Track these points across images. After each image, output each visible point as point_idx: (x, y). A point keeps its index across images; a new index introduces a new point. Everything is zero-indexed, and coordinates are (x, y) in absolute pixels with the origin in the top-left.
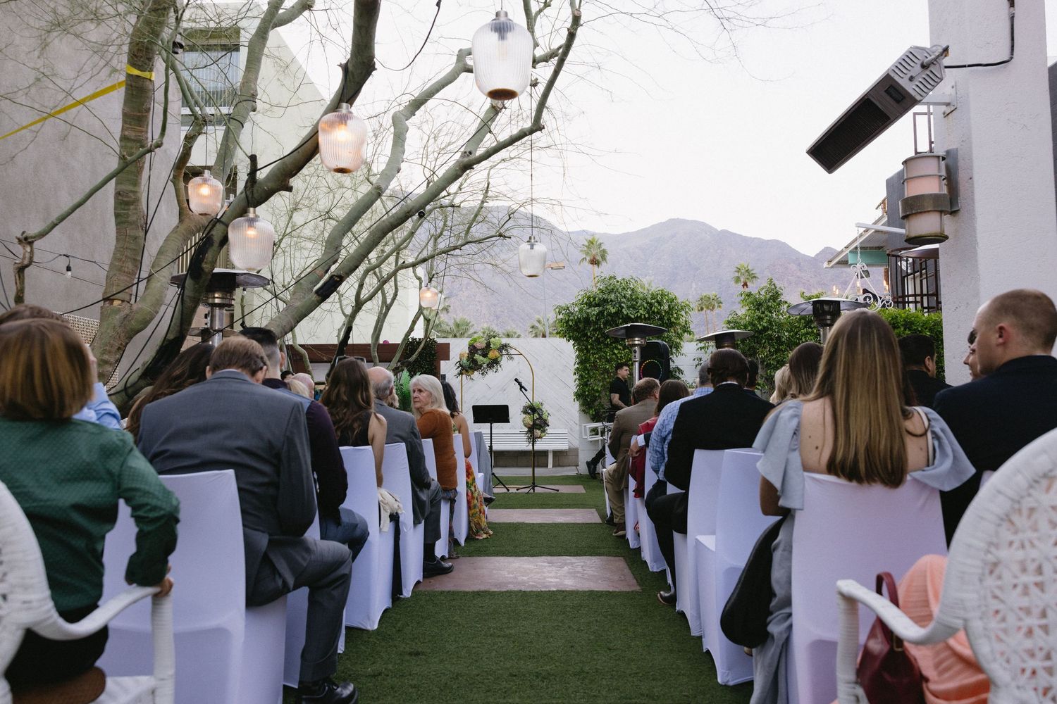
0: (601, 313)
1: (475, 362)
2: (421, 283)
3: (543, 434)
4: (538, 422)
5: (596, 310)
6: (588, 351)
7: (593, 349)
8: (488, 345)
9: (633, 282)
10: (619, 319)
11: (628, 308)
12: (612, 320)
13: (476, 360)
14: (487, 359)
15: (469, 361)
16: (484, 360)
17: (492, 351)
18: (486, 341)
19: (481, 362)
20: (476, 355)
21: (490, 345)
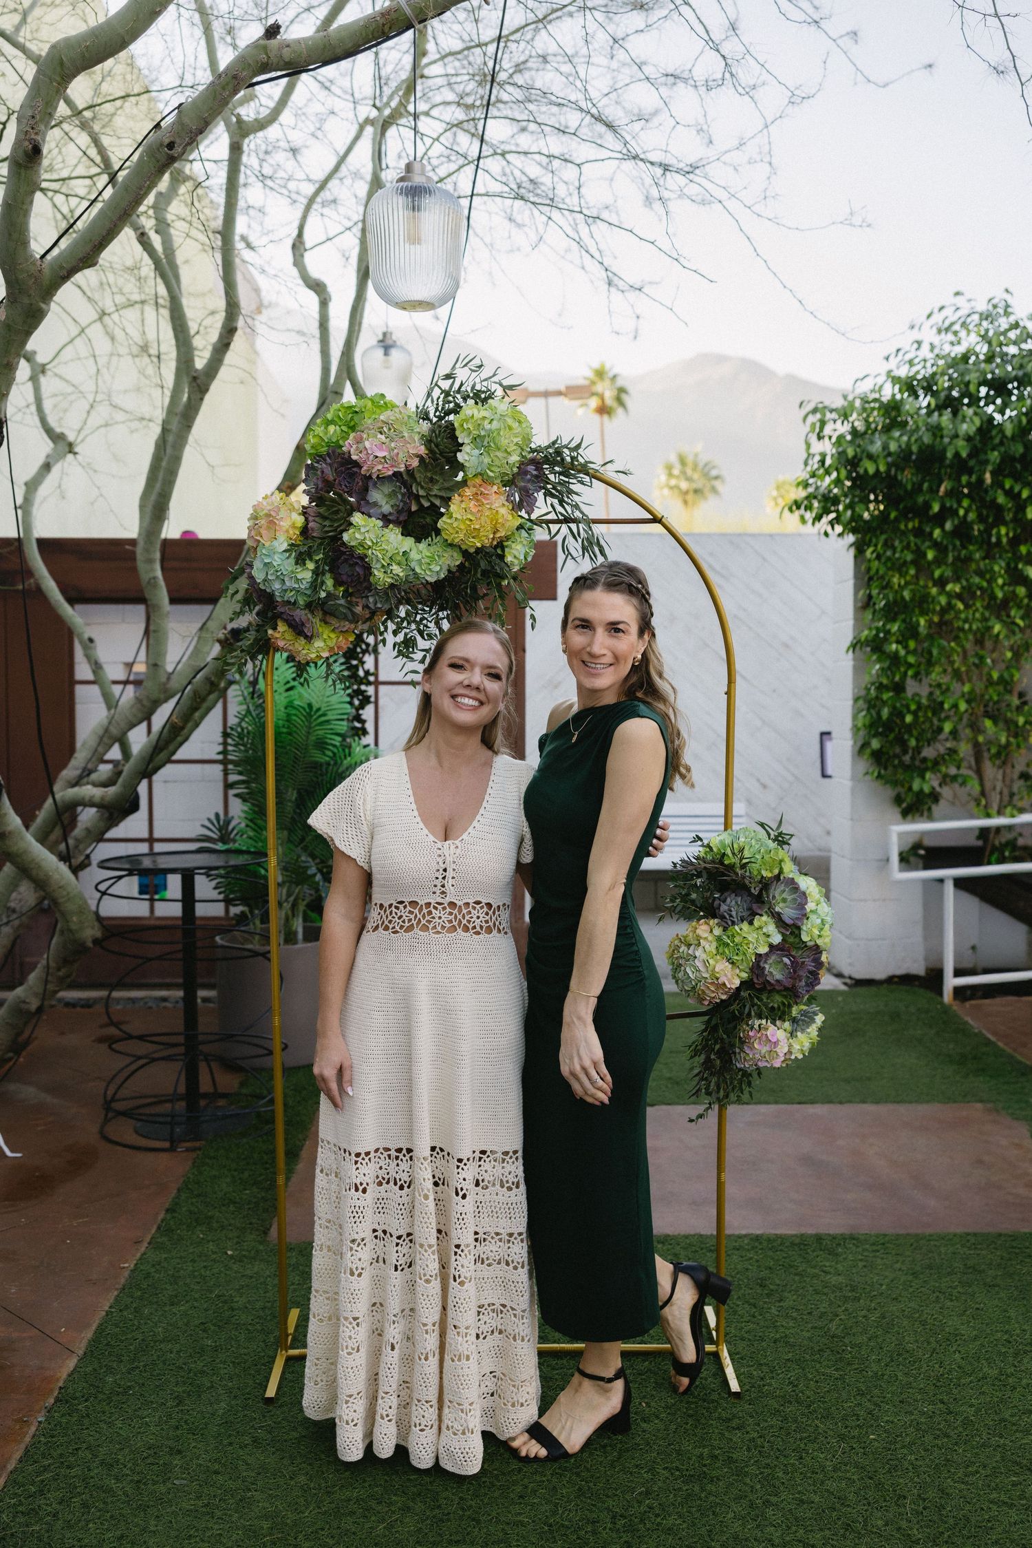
1: (349, 564)
2: (324, 303)
8: (443, 450)
13: (360, 551)
14: (432, 549)
15: (311, 559)
16: (414, 555)
17: (468, 492)
18: (425, 426)
19: (396, 569)
20: (357, 518)
21: (459, 446)
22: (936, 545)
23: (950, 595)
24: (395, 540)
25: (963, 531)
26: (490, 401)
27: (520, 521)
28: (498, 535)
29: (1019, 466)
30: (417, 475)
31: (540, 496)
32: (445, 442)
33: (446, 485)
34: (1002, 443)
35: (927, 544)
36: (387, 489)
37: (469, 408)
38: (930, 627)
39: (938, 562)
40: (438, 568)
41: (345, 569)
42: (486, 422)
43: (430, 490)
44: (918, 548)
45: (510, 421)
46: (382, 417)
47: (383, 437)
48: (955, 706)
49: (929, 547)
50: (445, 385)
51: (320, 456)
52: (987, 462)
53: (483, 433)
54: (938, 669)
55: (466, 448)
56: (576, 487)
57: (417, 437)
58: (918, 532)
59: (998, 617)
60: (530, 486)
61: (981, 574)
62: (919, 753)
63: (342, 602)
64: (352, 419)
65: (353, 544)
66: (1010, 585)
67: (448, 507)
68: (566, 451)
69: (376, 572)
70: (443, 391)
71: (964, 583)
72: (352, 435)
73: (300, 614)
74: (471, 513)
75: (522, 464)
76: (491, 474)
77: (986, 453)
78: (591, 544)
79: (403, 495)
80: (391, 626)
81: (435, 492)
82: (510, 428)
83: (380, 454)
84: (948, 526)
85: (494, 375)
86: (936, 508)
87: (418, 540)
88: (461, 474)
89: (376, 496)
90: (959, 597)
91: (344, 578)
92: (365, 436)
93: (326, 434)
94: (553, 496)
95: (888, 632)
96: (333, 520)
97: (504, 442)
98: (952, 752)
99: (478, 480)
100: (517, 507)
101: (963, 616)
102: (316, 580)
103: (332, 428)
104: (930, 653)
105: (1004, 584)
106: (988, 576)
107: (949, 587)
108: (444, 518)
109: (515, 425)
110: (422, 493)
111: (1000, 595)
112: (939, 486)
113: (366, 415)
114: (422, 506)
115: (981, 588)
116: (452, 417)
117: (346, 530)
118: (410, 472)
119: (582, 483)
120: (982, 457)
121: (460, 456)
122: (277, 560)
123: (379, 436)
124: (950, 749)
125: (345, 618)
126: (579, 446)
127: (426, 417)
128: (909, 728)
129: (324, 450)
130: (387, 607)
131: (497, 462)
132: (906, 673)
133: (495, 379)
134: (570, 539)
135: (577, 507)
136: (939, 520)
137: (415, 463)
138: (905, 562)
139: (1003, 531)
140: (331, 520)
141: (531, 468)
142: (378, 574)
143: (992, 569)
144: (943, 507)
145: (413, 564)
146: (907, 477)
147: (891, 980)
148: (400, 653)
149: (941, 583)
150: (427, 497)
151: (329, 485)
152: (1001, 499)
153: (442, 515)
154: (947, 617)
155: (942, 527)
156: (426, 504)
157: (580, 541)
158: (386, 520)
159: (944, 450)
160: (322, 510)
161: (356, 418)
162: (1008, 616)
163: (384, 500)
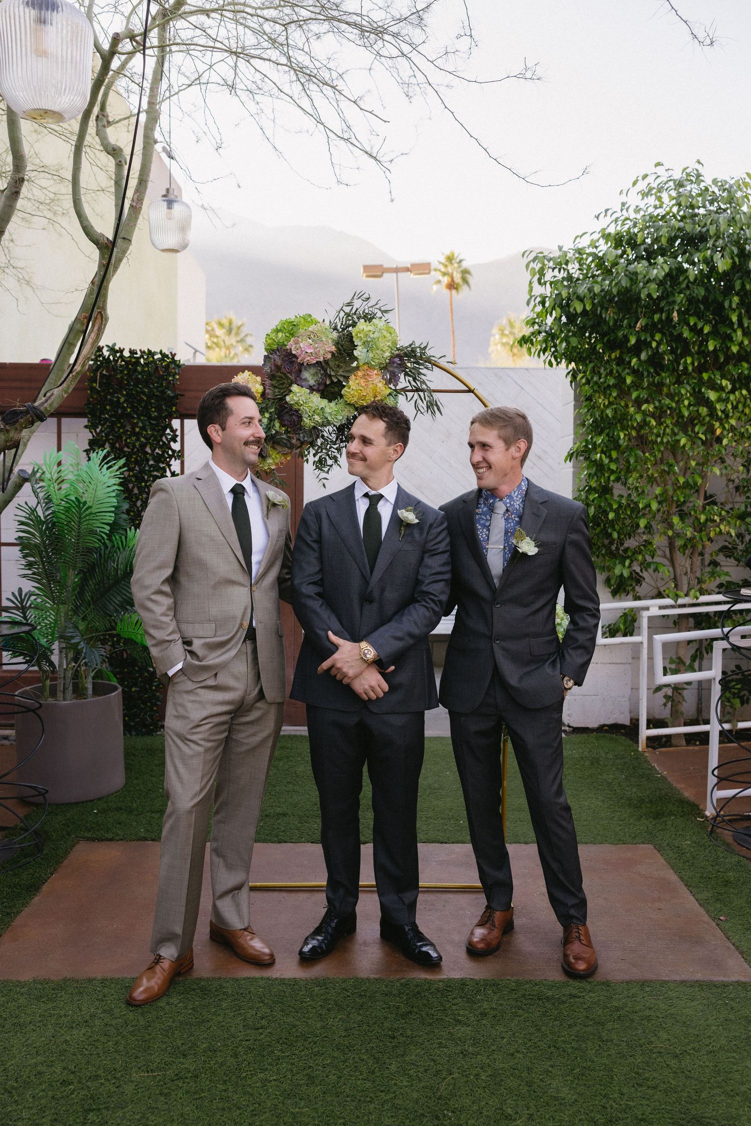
1: (289, 415)
8: (345, 349)
13: (296, 407)
14: (338, 406)
15: (267, 412)
16: (328, 410)
17: (360, 373)
18: (335, 335)
19: (317, 418)
20: (295, 388)
21: (354, 347)
22: (635, 372)
23: (644, 413)
24: (316, 401)
25: (655, 361)
26: (374, 320)
27: (390, 391)
28: (377, 399)
29: (702, 307)
30: (330, 363)
31: (402, 376)
32: (347, 344)
33: (347, 369)
34: (688, 287)
35: (627, 371)
36: (312, 371)
37: (362, 325)
38: (630, 440)
39: (636, 385)
40: (341, 418)
41: (286, 417)
42: (371, 333)
43: (337, 372)
44: (620, 375)
45: (385, 333)
46: (310, 329)
47: (310, 341)
48: (648, 506)
49: (628, 374)
50: (347, 309)
51: (273, 350)
52: (674, 302)
53: (369, 340)
54: (635, 475)
55: (359, 348)
56: (424, 371)
57: (330, 341)
58: (620, 361)
59: (685, 433)
60: (396, 370)
61: (671, 396)
62: (622, 544)
63: (284, 436)
64: (292, 329)
65: (292, 403)
66: (694, 405)
67: (348, 382)
68: (418, 350)
69: (305, 420)
70: (346, 314)
71: (657, 404)
72: (292, 339)
74: (362, 386)
75: (392, 357)
76: (373, 363)
77: (674, 296)
78: (432, 405)
79: (322, 375)
80: (312, 451)
81: (341, 373)
82: (385, 337)
83: (309, 351)
84: (643, 356)
85: (377, 304)
86: (633, 340)
87: (330, 401)
88: (356, 363)
89: (306, 375)
90: (653, 415)
91: (286, 422)
92: (300, 340)
93: (277, 337)
94: (410, 376)
95: (594, 444)
96: (280, 389)
97: (381, 345)
98: (648, 543)
99: (366, 367)
100: (389, 382)
101: (655, 431)
102: (269, 424)
103: (280, 334)
104: (628, 462)
105: (690, 405)
106: (676, 399)
107: (644, 407)
108: (345, 389)
109: (388, 335)
110: (333, 373)
111: (686, 414)
112: (636, 323)
113: (301, 327)
114: (332, 381)
115: (670, 408)
116: (350, 329)
117: (288, 395)
118: (326, 362)
119: (427, 368)
120: (671, 299)
121: (356, 353)
123: (309, 340)
124: (645, 541)
125: (286, 446)
126: (426, 347)
127: (335, 329)
128: (612, 523)
129: (275, 347)
130: (310, 440)
131: (377, 357)
132: (609, 477)
133: (377, 306)
134: (419, 401)
135: (423, 382)
136: (636, 350)
137: (329, 356)
138: (609, 386)
139: (689, 360)
140: (279, 388)
141: (397, 360)
143: (680, 392)
144: (638, 340)
145: (326, 415)
146: (610, 315)
147: (601, 729)
148: (317, 467)
149: (638, 403)
150: (336, 376)
151: (278, 368)
152: (686, 334)
153: (344, 386)
154: (642, 432)
155: (639, 357)
156: (335, 380)
157: (425, 402)
158: (312, 389)
159: (640, 293)
160: (274, 382)
161: (295, 329)
162: (693, 431)
163: (309, 376)
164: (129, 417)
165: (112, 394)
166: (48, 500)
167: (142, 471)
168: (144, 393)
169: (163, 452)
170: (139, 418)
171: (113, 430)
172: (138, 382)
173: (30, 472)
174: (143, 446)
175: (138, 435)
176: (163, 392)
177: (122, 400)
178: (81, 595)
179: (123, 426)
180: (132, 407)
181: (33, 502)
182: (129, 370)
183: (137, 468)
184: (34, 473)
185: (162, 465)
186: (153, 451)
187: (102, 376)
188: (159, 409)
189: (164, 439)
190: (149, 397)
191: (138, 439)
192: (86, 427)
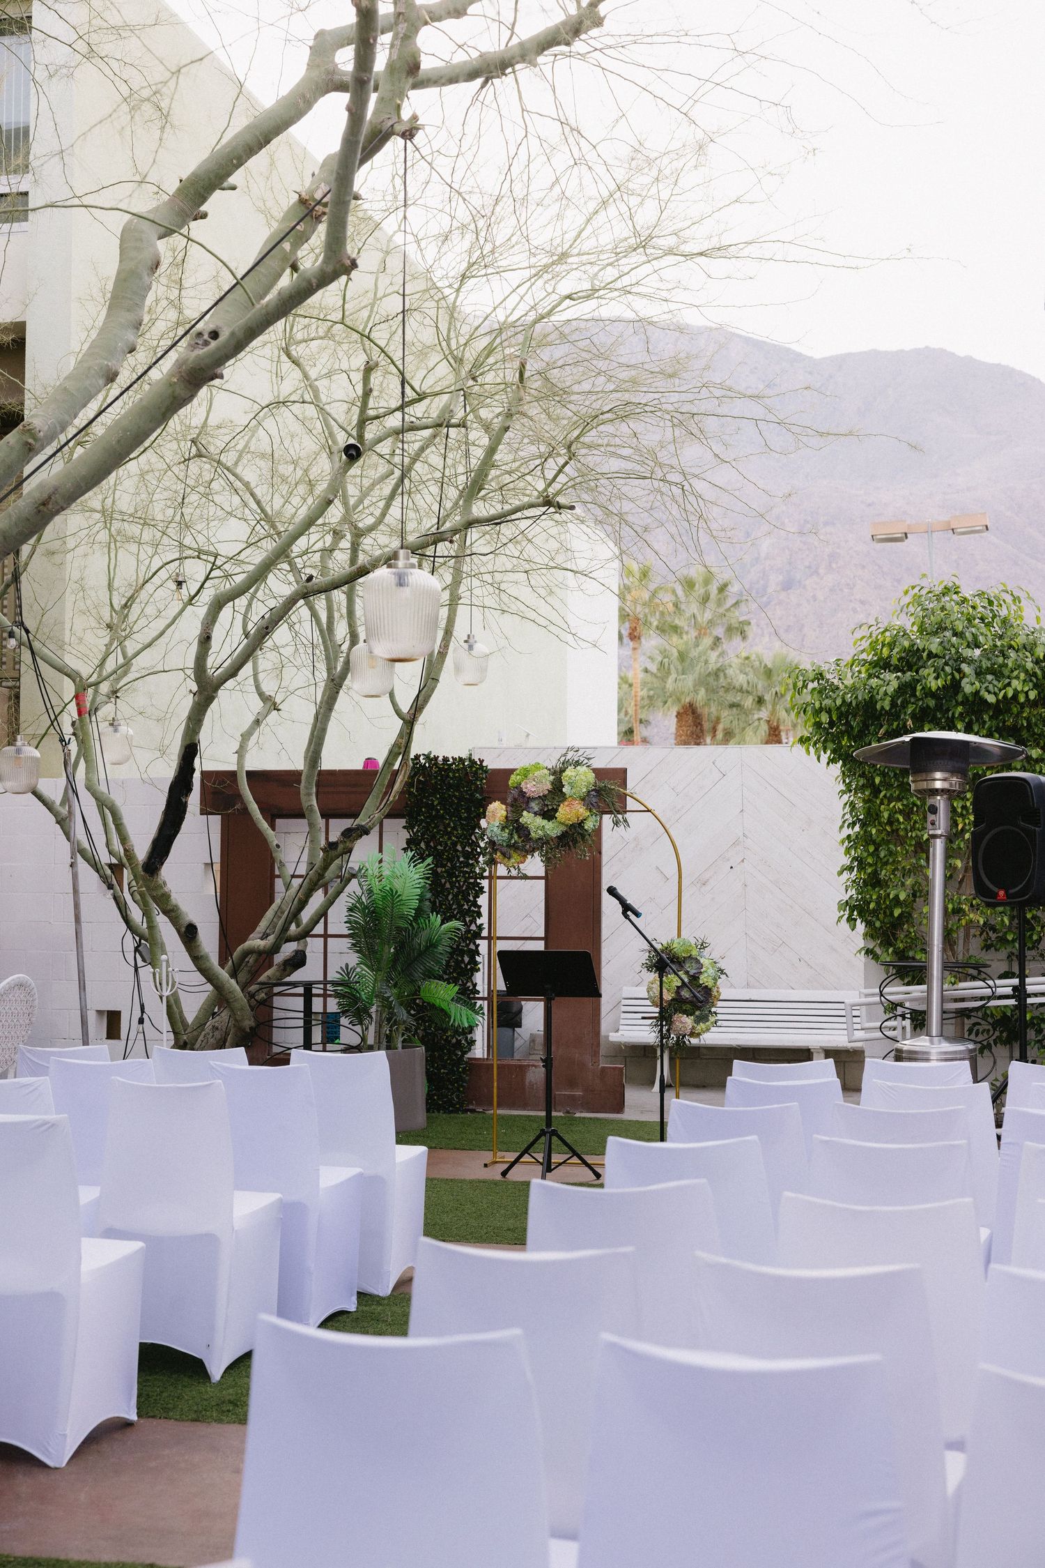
0: (906, 689)
1: (522, 830)
3: (702, 1026)
4: (685, 994)
5: (892, 681)
6: (876, 791)
7: (889, 786)
8: (557, 787)
9: (1009, 599)
10: (958, 704)
11: (979, 673)
12: (939, 707)
13: (526, 826)
14: (553, 824)
15: (508, 829)
16: (547, 827)
17: (566, 803)
18: (552, 778)
19: (540, 832)
20: (525, 813)
21: (563, 786)
22: (881, 773)
24: (539, 821)
26: (579, 767)
28: (579, 819)
30: (548, 797)
32: (558, 784)
33: (559, 800)
36: (536, 802)
37: (570, 770)
40: (556, 832)
41: (522, 832)
42: (575, 776)
45: (582, 776)
46: (536, 774)
47: (535, 782)
50: (563, 758)
51: (513, 788)
53: (573, 780)
55: (566, 787)
57: (549, 782)
60: (593, 799)
63: (520, 844)
64: (526, 773)
65: (523, 823)
67: (559, 809)
68: (609, 786)
70: (561, 762)
72: (524, 781)
73: (504, 849)
74: (569, 811)
75: (589, 791)
76: (575, 796)
78: (624, 822)
79: (542, 804)
81: (554, 803)
82: (583, 779)
83: (534, 789)
85: (583, 754)
87: (548, 821)
88: (564, 796)
89: (532, 805)
91: (519, 835)
92: (529, 781)
93: (516, 779)
96: (516, 814)
97: (580, 784)
99: (571, 799)
102: (510, 836)
103: (518, 777)
108: (558, 813)
109: (585, 778)
110: (549, 803)
112: (880, 730)
113: (530, 772)
114: (549, 808)
116: (562, 773)
117: (520, 818)
118: (545, 796)
121: (564, 790)
122: (495, 829)
125: (522, 850)
127: (553, 773)
129: (515, 785)
130: (538, 846)
131: (577, 792)
133: (583, 756)
137: (547, 792)
141: (592, 794)
142: (533, 834)
145: (546, 830)
146: (857, 723)
149: (887, 802)
150: (551, 805)
151: (516, 800)
156: (551, 808)
158: (536, 814)
160: (513, 809)
163: (535, 806)
164: (443, 817)
165: (427, 798)
166: (370, 891)
167: (454, 867)
168: (455, 796)
169: (472, 850)
170: (450, 819)
171: (428, 829)
172: (450, 786)
173: (357, 869)
174: (455, 844)
175: (450, 834)
176: (472, 795)
177: (436, 803)
178: (393, 967)
179: (437, 827)
180: (445, 809)
181: (359, 892)
182: (442, 776)
183: (449, 865)
184: (360, 870)
185: (471, 862)
186: (463, 848)
187: (419, 781)
188: (468, 810)
189: (473, 838)
190: (460, 799)
191: (450, 838)
192: (404, 827)
